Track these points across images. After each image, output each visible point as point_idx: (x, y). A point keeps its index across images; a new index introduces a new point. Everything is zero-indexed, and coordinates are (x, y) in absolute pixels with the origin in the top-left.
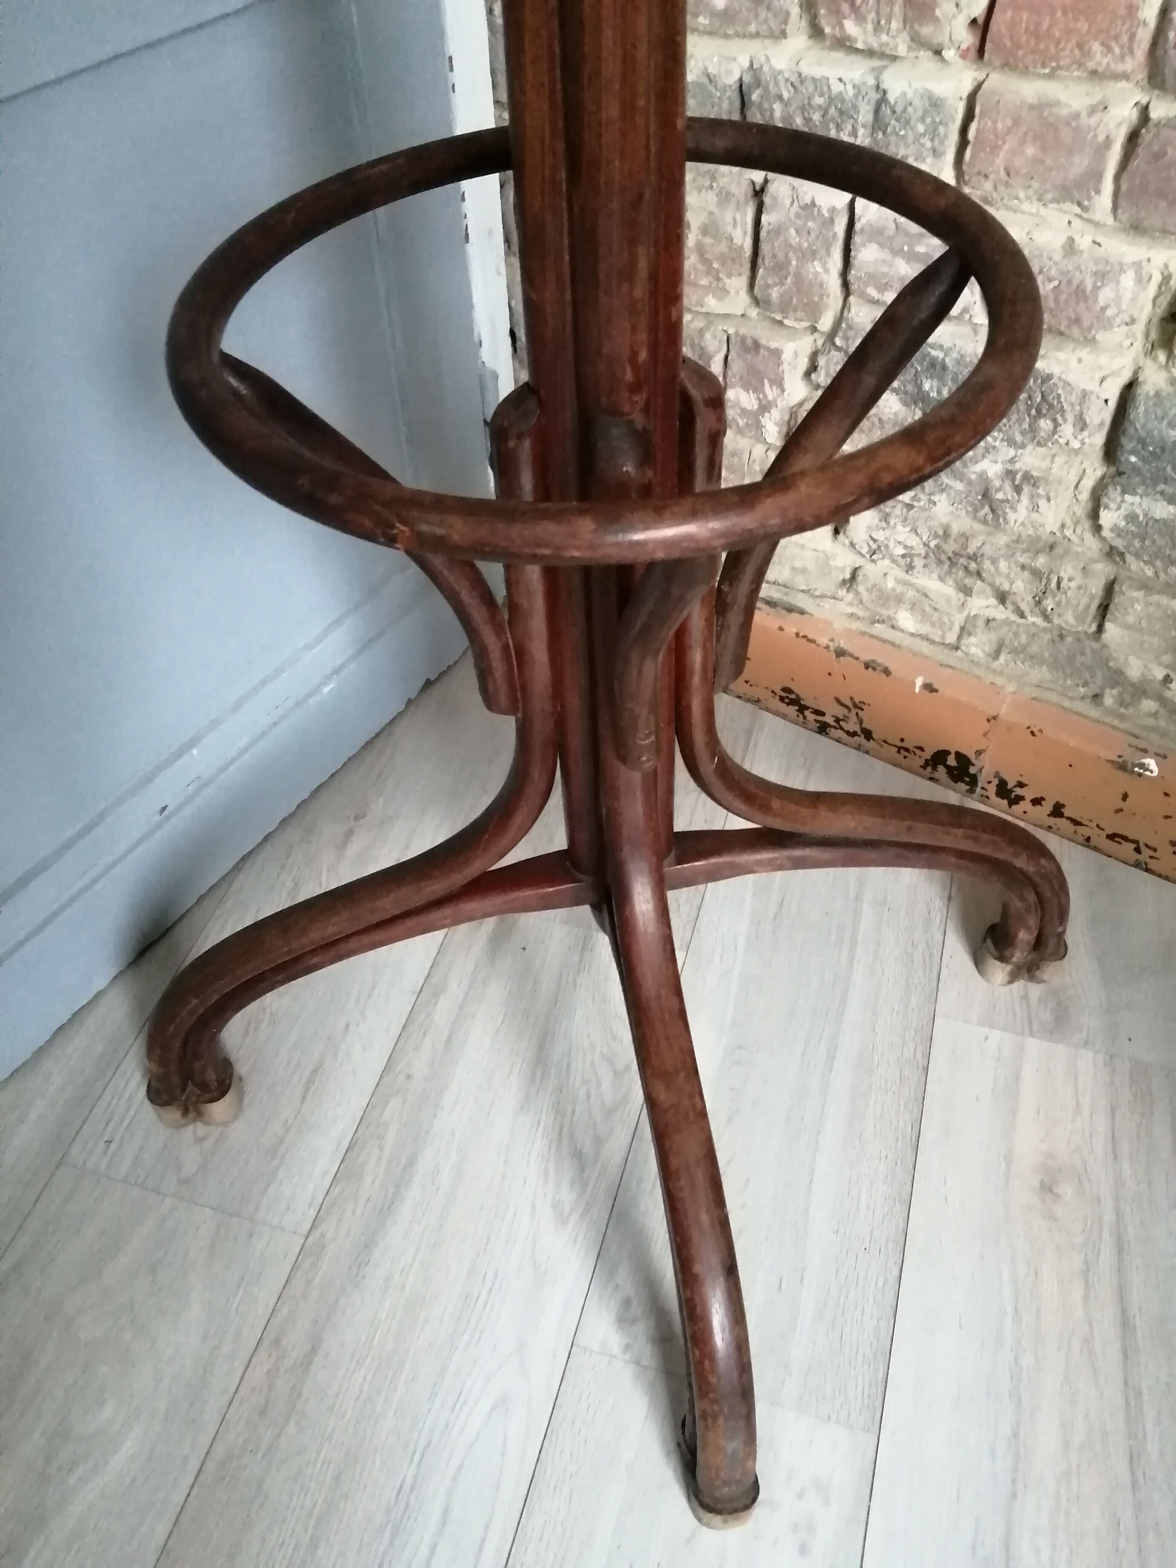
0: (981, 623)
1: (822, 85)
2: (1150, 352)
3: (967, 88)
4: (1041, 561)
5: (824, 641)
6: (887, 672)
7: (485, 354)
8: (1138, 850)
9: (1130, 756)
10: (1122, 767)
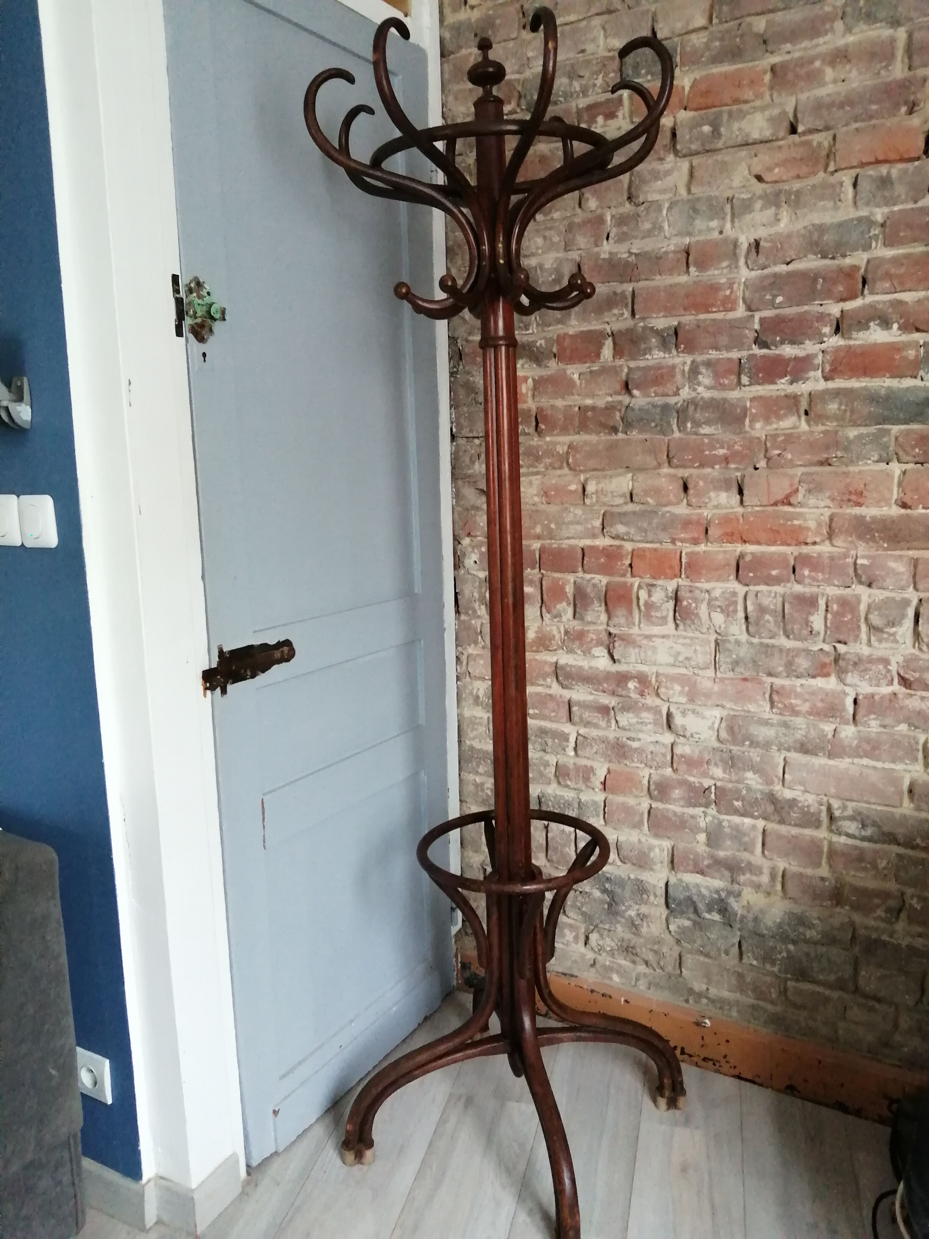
0: (642, 976)
1: (562, 798)
2: (670, 871)
3: (603, 799)
4: (656, 947)
5: (585, 987)
6: (610, 997)
8: (714, 1064)
9: (700, 1020)
10: (698, 1024)
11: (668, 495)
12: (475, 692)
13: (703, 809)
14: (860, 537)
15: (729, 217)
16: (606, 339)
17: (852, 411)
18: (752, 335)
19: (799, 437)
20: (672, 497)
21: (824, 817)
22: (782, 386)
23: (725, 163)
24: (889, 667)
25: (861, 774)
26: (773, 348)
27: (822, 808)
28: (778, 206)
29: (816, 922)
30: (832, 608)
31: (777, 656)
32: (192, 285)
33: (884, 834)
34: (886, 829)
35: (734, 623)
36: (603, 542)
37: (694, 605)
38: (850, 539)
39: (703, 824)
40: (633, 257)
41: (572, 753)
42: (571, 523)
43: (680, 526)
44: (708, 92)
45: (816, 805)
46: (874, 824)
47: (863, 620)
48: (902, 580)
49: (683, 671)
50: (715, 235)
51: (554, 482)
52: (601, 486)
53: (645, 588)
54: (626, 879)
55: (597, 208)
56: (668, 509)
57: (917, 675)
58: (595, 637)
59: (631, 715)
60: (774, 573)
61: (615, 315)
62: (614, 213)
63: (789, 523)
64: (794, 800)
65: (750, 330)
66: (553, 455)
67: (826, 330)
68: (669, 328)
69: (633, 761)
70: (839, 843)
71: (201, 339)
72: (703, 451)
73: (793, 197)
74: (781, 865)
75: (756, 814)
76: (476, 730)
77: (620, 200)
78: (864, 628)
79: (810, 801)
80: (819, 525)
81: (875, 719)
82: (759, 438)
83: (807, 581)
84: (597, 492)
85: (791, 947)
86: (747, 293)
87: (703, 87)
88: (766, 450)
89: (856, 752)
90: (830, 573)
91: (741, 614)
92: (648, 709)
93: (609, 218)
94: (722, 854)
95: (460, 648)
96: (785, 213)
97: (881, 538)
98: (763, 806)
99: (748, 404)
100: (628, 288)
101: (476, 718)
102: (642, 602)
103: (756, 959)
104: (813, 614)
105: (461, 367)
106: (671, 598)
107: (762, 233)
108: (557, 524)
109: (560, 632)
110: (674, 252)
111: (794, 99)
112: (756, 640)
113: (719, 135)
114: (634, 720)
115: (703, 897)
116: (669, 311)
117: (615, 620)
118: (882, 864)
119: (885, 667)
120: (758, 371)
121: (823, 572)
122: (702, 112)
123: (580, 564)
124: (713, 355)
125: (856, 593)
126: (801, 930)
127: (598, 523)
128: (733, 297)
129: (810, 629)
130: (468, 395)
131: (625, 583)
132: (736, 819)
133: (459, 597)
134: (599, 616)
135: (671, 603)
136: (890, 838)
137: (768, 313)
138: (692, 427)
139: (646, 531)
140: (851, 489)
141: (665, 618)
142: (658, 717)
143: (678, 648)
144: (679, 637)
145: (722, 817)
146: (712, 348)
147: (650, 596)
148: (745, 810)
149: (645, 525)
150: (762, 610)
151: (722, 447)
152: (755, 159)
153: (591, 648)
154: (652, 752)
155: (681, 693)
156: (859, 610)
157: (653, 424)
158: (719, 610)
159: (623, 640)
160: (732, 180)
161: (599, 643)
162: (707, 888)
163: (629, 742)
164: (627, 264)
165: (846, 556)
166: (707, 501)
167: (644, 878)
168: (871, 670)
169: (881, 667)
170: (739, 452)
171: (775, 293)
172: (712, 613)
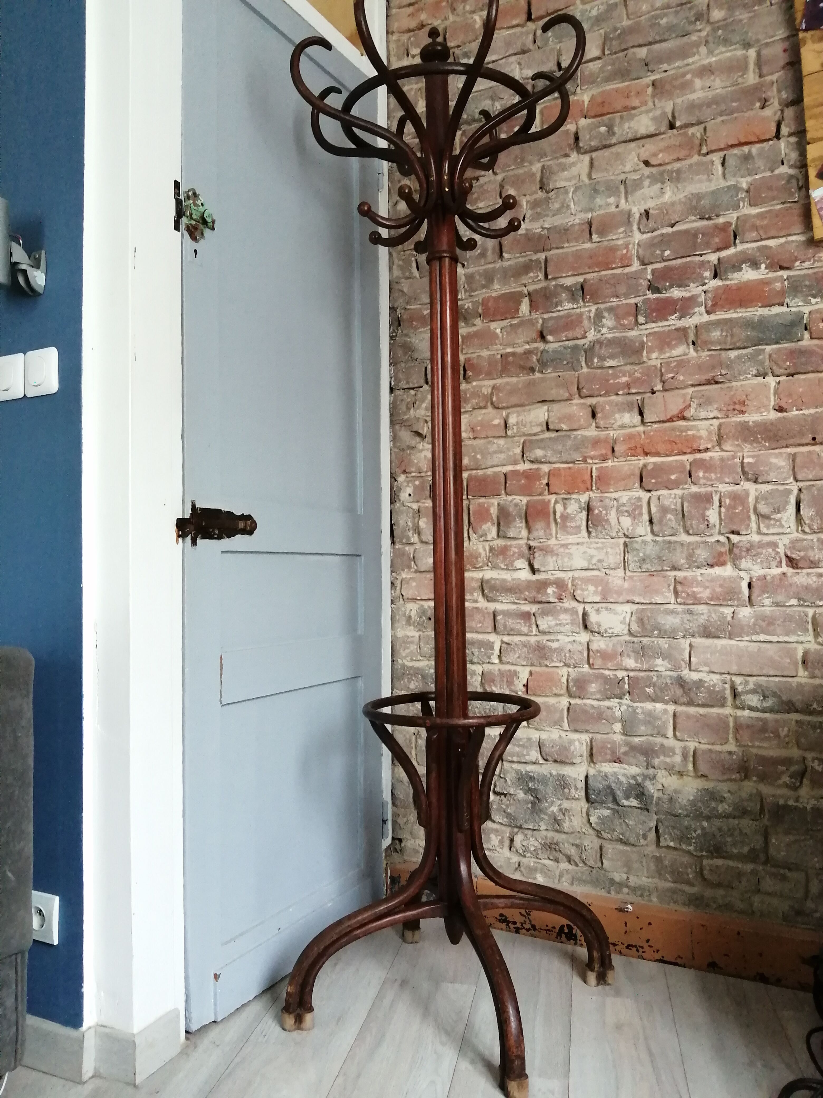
0: (565, 872)
2: (589, 766)
7: (384, 794)
8: (638, 951)
9: (622, 906)
10: (621, 910)
11: (579, 421)
13: (617, 700)
14: (745, 440)
15: (623, 195)
16: (524, 298)
17: (732, 336)
18: (645, 283)
19: (689, 362)
20: (582, 422)
21: (728, 693)
22: (673, 322)
23: (618, 154)
24: (777, 550)
25: (758, 648)
26: (664, 292)
27: (727, 686)
28: (663, 183)
29: (726, 795)
30: (725, 503)
31: (679, 550)
32: (190, 193)
33: (783, 702)
34: (784, 698)
35: (641, 524)
36: (523, 467)
37: (604, 512)
38: (737, 443)
39: (618, 714)
40: (546, 232)
41: (497, 661)
42: (495, 452)
43: (590, 446)
44: (603, 102)
45: (721, 684)
46: (774, 694)
47: (752, 511)
48: (783, 472)
49: (596, 573)
50: (613, 209)
51: (480, 419)
52: (520, 418)
53: (561, 502)
54: (549, 775)
56: (579, 432)
57: (802, 554)
58: (516, 550)
59: (550, 618)
60: (673, 478)
61: (531, 278)
62: (529, 199)
63: (684, 434)
64: (701, 680)
65: (644, 279)
66: (479, 396)
67: (707, 274)
68: (575, 285)
69: (553, 661)
70: (744, 716)
71: (194, 239)
72: (608, 381)
73: (674, 174)
74: (692, 745)
75: (666, 698)
76: (408, 648)
77: (534, 189)
78: (753, 517)
79: (715, 681)
80: (710, 433)
81: (767, 598)
82: (655, 366)
83: (702, 481)
84: (517, 423)
85: (705, 824)
86: (640, 250)
87: (599, 100)
88: (662, 375)
89: (754, 630)
90: (721, 473)
91: (646, 517)
92: (566, 611)
93: (525, 204)
94: (637, 740)
95: (393, 574)
96: (668, 188)
97: (762, 439)
98: (672, 691)
99: (645, 339)
100: (542, 256)
101: (408, 637)
102: (558, 515)
103: (673, 840)
104: (708, 509)
105: (400, 331)
106: (584, 508)
107: (650, 204)
108: (482, 454)
109: (485, 550)
110: (579, 225)
111: (671, 103)
112: (658, 539)
113: (614, 134)
114: (553, 623)
115: (621, 784)
116: (576, 271)
117: (535, 534)
118: (783, 732)
119: (774, 550)
120: (653, 311)
121: (716, 473)
122: (599, 119)
123: (503, 487)
124: (614, 302)
125: (744, 488)
126: (713, 804)
127: (518, 451)
128: (629, 254)
129: (706, 523)
130: (405, 354)
131: (543, 501)
132: (649, 706)
133: (394, 527)
134: (520, 532)
135: (584, 514)
136: (789, 707)
137: (658, 266)
138: (598, 362)
139: (560, 453)
140: (735, 400)
141: (579, 527)
142: (575, 617)
143: (592, 552)
144: (591, 543)
145: (635, 705)
146: (613, 297)
147: (565, 508)
148: (657, 695)
149: (560, 447)
150: (664, 510)
151: (624, 376)
152: (643, 149)
153: (513, 561)
154: (570, 651)
155: (595, 592)
156: (748, 503)
157: (565, 362)
158: (626, 514)
159: (541, 550)
160: (625, 166)
161: (521, 556)
162: (625, 775)
163: (549, 643)
164: (540, 236)
165: (734, 457)
166: (613, 422)
167: (565, 773)
168: (762, 554)
169: (770, 550)
170: (638, 379)
171: (664, 248)
172: (620, 518)
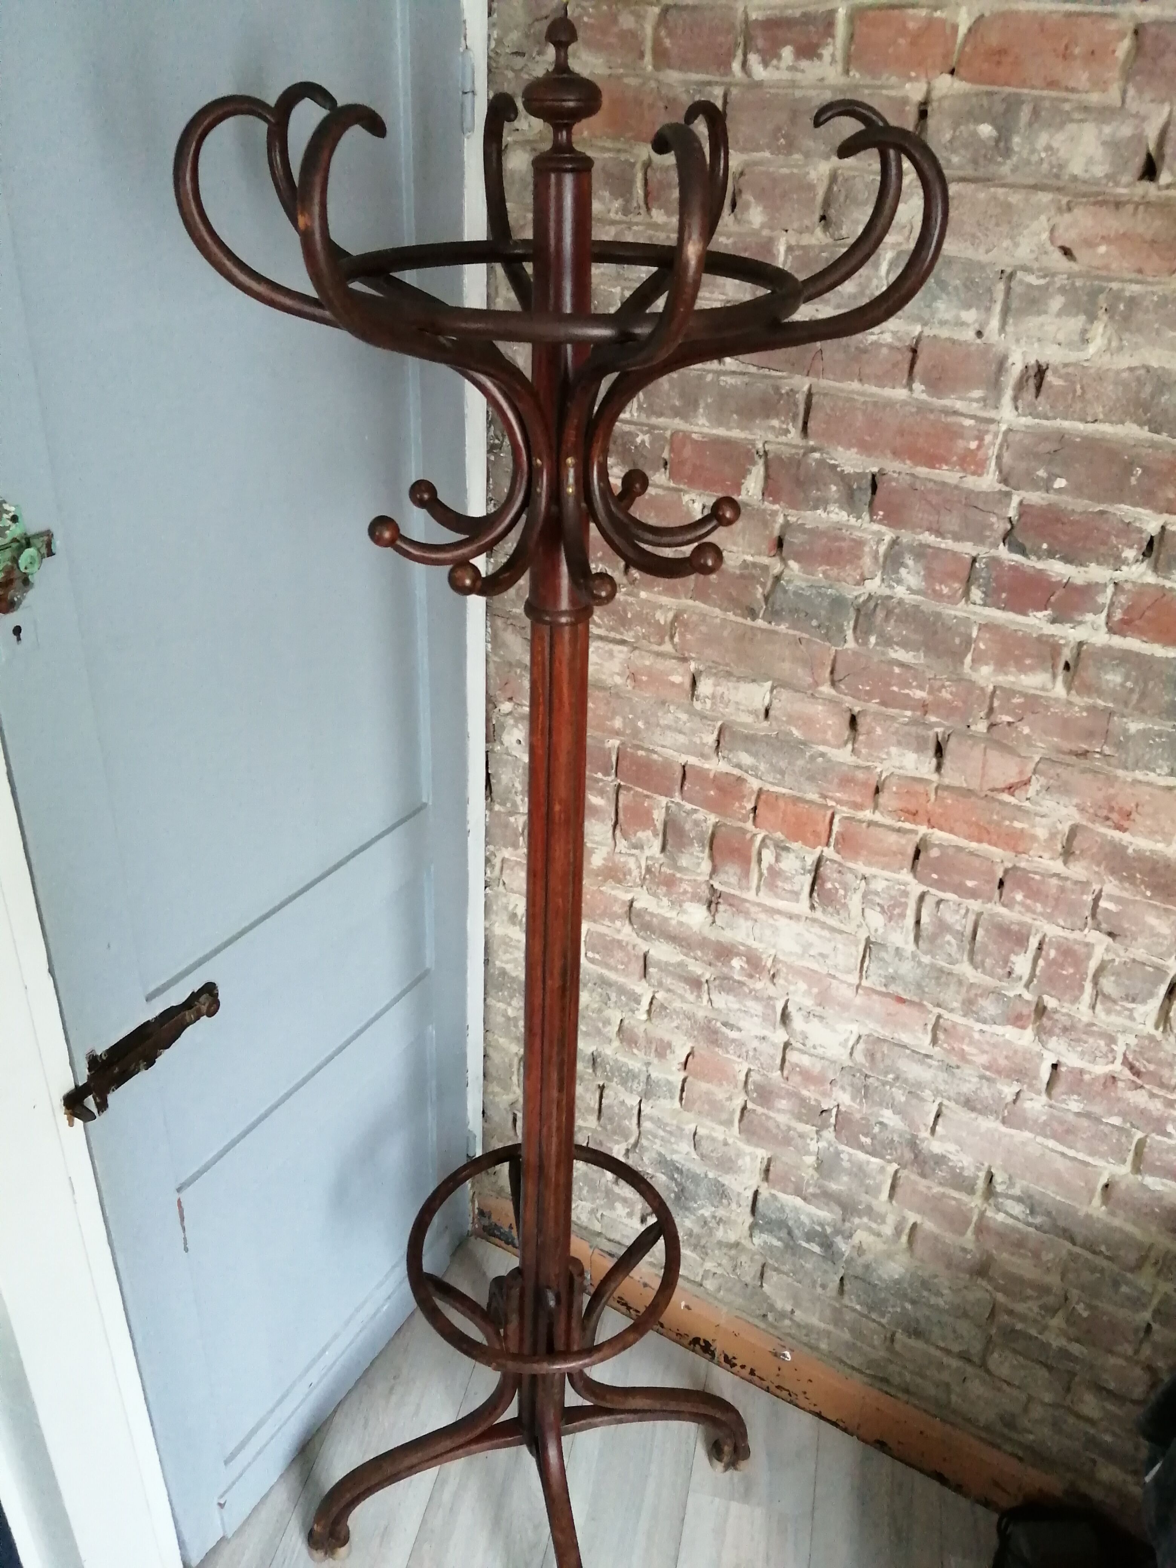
0: (711, 1275)
1: (626, 1065)
2: (762, 1182)
3: (682, 1078)
4: (733, 1252)
7: (470, 1127)
8: (790, 1396)
9: (779, 1350)
10: (776, 1354)
11: (825, 732)
12: (511, 907)
13: (816, 1130)
14: (1113, 872)
15: (998, 308)
16: (754, 463)
17: (1143, 695)
18: (1001, 526)
19: (1047, 708)
20: (830, 734)
21: (981, 1184)
22: (1037, 622)
23: (1008, 207)
24: (1113, 1046)
25: (1043, 1155)
26: (1033, 557)
27: (981, 1175)
28: (1092, 318)
29: (946, 1291)
30: (1048, 954)
31: (953, 988)
33: (1058, 1227)
34: (1061, 1223)
35: (899, 930)
36: (716, 766)
37: (841, 892)
38: (1097, 869)
39: (813, 1146)
41: (644, 1017)
42: (669, 727)
43: (836, 780)
44: (1002, 52)
45: (973, 1169)
46: (1048, 1214)
47: (1089, 980)
48: (1161, 944)
49: (815, 966)
50: (969, 335)
51: (647, 663)
52: (720, 690)
53: (772, 848)
54: (702, 1175)
55: (763, 226)
56: (821, 749)
57: (1152, 1067)
58: (690, 889)
59: (731, 998)
60: (970, 884)
61: (773, 428)
62: (793, 242)
63: (1007, 823)
64: (944, 1157)
65: (1000, 517)
66: (649, 624)
67: (1130, 554)
68: (860, 476)
69: (728, 1052)
70: (995, 1220)
71: (7, 609)
72: (889, 685)
73: (1122, 307)
74: (912, 1217)
75: (888, 1157)
76: (511, 953)
77: (807, 222)
78: (1088, 990)
79: (966, 1164)
80: (1053, 836)
81: (1076, 1101)
82: (982, 689)
83: (1018, 908)
84: (713, 697)
85: (909, 1306)
86: (1007, 458)
87: (994, 39)
88: (991, 710)
89: (1043, 1129)
90: (1056, 907)
91: (910, 921)
92: (758, 996)
93: (782, 250)
94: (833, 1186)
95: (491, 847)
96: (1101, 330)
97: (1143, 882)
98: (899, 1151)
99: (974, 634)
100: (802, 383)
101: (511, 939)
102: (765, 865)
103: (860, 1304)
104: (1017, 954)
106: (809, 872)
107: (1052, 355)
108: (647, 723)
109: (640, 867)
110: (891, 347)
111: (1166, 109)
112: (926, 959)
113: (1008, 151)
114: (736, 1006)
115: (802, 1224)
116: (865, 448)
117: (723, 877)
118: (1047, 1256)
119: (1108, 1045)
120: (1002, 587)
121: (1044, 905)
122: (982, 88)
123: (678, 787)
124: (931, 540)
125: (1087, 940)
126: (925, 1293)
127: (710, 739)
128: (980, 454)
129: (1008, 969)
131: (744, 831)
132: (861, 1156)
133: (493, 781)
134: (699, 864)
135: (809, 878)
136: (1065, 1234)
137: (1036, 497)
138: (877, 644)
139: (782, 773)
140: (1113, 804)
141: (796, 893)
142: (770, 1012)
143: (810, 937)
144: (814, 920)
145: (842, 1147)
146: (929, 529)
147: (777, 860)
148: (875, 1150)
149: (783, 764)
150: (943, 927)
151: (921, 687)
152: (1067, 217)
153: (684, 901)
155: (808, 993)
156: (1087, 967)
157: (814, 623)
158: (878, 909)
159: (732, 903)
160: (1016, 245)
161: (695, 898)
162: (809, 1215)
163: (725, 1029)
165: (1084, 888)
166: (884, 756)
167: (726, 1183)
168: (1086, 1042)
169: (1102, 1043)
170: (946, 702)
171: (1057, 470)
172: (867, 911)
